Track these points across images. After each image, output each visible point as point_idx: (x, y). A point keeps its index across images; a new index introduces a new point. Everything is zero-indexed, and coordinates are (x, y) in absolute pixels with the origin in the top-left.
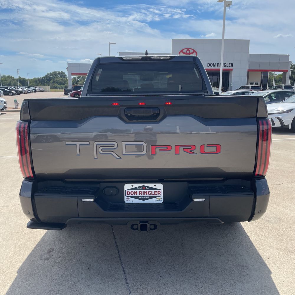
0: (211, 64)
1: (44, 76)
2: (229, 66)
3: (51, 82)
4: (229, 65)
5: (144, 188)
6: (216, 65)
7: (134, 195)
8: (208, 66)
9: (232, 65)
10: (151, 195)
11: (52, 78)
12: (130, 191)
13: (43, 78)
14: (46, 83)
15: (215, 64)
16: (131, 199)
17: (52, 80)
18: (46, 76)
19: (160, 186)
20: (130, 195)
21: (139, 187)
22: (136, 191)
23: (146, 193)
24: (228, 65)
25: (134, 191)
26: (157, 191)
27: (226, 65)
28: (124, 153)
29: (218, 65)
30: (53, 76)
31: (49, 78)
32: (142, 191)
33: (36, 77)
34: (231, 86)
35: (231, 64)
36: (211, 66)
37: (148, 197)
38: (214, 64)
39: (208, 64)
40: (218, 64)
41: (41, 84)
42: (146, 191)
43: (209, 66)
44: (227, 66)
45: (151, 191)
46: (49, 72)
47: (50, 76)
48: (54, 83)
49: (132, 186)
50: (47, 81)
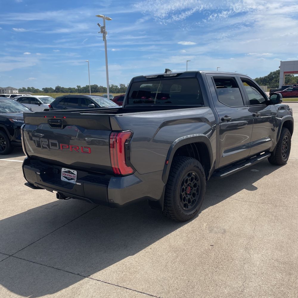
1: (267, 75)
3: (273, 81)
7: (65, 176)
10: (72, 178)
11: (275, 77)
12: (64, 173)
13: (265, 77)
14: (268, 82)
16: (64, 178)
17: (274, 79)
18: (268, 75)
19: (75, 172)
21: (67, 171)
22: (66, 173)
25: (65, 173)
26: (74, 175)
30: (276, 75)
31: (271, 78)
32: (69, 174)
33: (259, 77)
37: (70, 179)
41: (262, 84)
45: (72, 175)
46: (273, 71)
47: (273, 75)
48: (276, 82)
50: (269, 80)
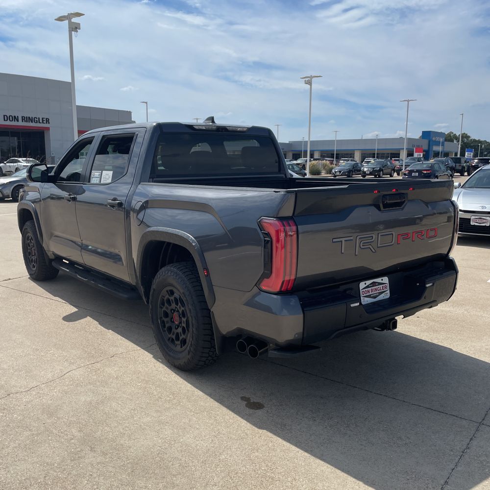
0: (11, 117)
2: (43, 123)
4: (43, 121)
5: (374, 284)
6: (20, 119)
7: (367, 294)
8: (4, 120)
9: (48, 121)
10: (380, 291)
12: (364, 290)
15: (18, 117)
20: (365, 295)
23: (376, 290)
24: (41, 121)
26: (384, 285)
27: (38, 120)
28: (379, 245)
29: (22, 119)
32: (373, 288)
34: (52, 155)
35: (46, 119)
36: (11, 120)
37: (378, 294)
38: (15, 117)
39: (4, 116)
40: (22, 117)
42: (375, 287)
43: (7, 120)
44: (39, 122)
45: (379, 286)
49: (365, 284)
